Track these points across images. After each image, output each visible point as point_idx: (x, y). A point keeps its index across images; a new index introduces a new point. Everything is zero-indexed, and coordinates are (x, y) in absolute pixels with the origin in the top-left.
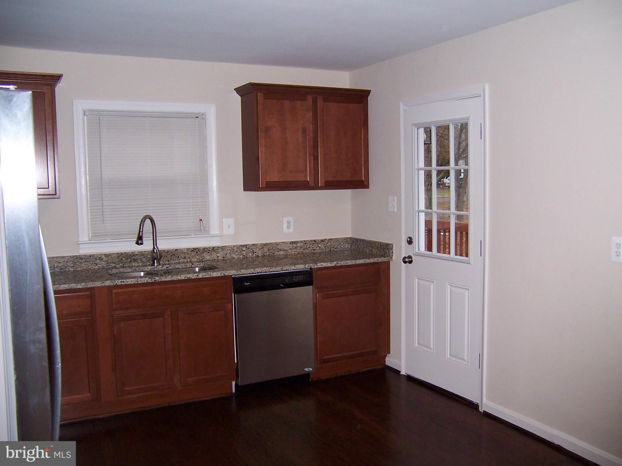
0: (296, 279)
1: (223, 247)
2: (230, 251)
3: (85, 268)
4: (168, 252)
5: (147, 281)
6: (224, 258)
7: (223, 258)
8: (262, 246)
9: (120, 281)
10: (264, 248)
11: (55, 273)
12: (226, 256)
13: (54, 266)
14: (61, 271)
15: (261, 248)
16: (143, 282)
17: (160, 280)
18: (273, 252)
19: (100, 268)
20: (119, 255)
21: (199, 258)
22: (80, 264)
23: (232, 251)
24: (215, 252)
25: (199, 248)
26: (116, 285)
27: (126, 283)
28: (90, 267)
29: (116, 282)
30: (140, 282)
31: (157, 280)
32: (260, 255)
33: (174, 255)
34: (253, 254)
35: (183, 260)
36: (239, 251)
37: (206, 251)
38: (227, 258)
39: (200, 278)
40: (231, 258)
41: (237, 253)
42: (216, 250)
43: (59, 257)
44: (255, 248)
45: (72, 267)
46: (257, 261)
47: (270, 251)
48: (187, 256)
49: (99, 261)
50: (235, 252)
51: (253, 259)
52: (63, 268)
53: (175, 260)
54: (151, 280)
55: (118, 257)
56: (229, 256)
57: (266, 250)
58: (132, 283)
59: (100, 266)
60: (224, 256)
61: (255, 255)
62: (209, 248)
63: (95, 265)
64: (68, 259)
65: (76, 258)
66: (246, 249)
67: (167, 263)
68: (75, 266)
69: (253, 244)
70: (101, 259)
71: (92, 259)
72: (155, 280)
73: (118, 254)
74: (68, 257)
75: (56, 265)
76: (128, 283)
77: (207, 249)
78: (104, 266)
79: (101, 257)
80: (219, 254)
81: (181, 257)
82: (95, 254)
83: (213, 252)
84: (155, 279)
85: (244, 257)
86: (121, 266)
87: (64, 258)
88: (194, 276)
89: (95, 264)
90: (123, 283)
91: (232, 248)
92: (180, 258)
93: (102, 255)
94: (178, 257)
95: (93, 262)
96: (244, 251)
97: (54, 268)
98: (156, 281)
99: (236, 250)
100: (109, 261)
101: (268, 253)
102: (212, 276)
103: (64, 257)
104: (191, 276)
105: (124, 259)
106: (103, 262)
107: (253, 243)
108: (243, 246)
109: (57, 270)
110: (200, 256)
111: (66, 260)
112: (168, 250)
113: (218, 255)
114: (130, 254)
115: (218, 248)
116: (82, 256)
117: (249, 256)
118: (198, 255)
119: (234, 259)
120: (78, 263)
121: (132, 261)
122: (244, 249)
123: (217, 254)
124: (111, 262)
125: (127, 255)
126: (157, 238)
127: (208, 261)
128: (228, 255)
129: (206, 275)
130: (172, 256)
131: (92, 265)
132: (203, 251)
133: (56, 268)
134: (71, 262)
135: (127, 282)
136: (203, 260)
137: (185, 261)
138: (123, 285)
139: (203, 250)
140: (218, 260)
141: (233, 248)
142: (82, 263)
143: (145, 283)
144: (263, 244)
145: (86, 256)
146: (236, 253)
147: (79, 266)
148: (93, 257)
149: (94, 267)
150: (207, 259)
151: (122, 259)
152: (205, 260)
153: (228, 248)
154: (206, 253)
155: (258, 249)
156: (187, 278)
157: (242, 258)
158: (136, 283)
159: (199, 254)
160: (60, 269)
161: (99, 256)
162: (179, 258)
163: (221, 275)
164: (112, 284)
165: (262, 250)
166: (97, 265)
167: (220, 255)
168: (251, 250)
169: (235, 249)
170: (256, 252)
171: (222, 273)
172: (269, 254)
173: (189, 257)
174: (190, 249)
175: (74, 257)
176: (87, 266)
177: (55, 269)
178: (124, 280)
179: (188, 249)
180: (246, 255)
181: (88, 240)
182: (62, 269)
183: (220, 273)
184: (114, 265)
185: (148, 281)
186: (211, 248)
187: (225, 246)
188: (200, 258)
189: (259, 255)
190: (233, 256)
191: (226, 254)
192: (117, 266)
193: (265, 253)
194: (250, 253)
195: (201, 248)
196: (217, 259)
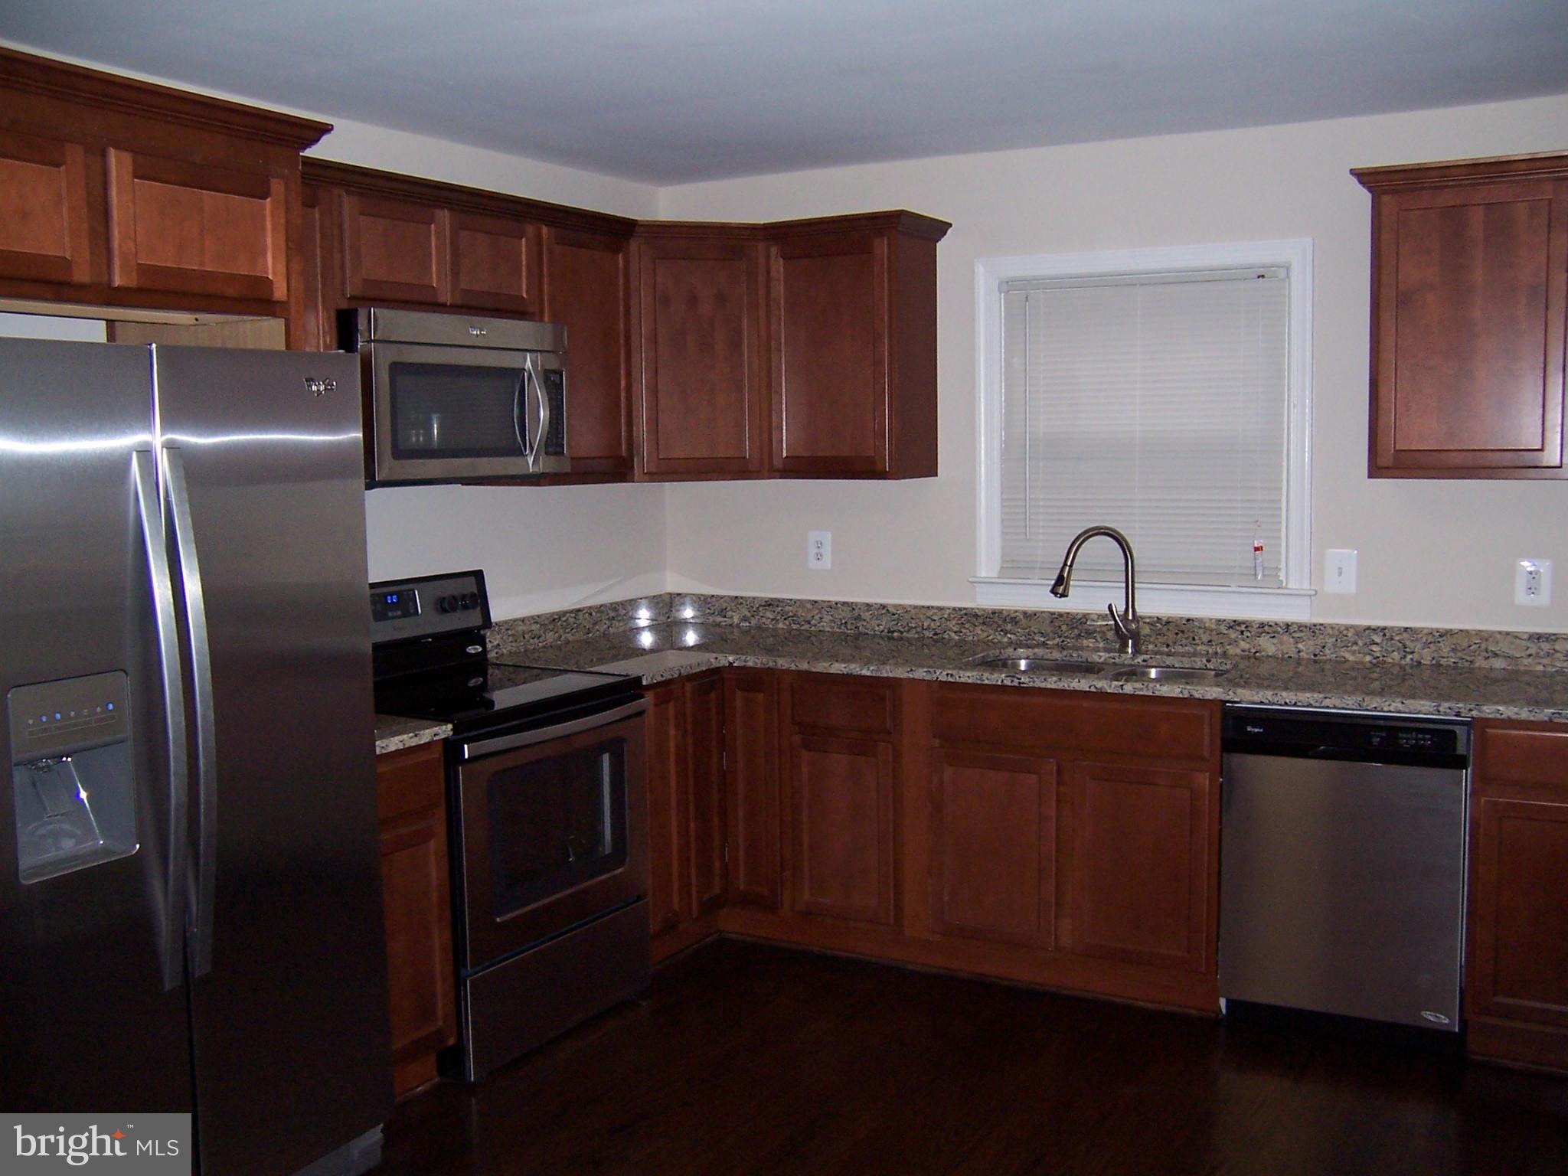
0: (1406, 741)
1: (1315, 625)
2: (1334, 639)
3: (981, 637)
4: (1168, 623)
5: (1002, 681)
6: (1315, 655)
7: (1312, 657)
8: (1434, 636)
9: (945, 673)
10: (1441, 644)
11: (924, 642)
12: (1321, 651)
13: (923, 625)
14: (935, 637)
15: (1431, 643)
16: (994, 683)
17: (1031, 684)
18: (1468, 658)
19: (1012, 642)
20: (1056, 616)
21: (1247, 646)
22: (971, 629)
23: (1341, 641)
24: (1293, 637)
25: (1247, 621)
26: (936, 680)
27: (958, 680)
28: (990, 638)
29: (938, 673)
30: (986, 682)
31: (1023, 683)
32: (1427, 661)
33: (1183, 632)
34: (1405, 657)
35: (1204, 648)
36: (1360, 643)
37: (1268, 633)
38: (1324, 658)
39: (1127, 694)
40: (1338, 659)
41: (1355, 648)
42: (1294, 632)
43: (932, 607)
44: (1413, 640)
45: (955, 632)
46: (1415, 678)
47: (1459, 654)
48: (1217, 639)
49: (1012, 625)
50: (1350, 645)
51: (1405, 670)
52: (939, 632)
53: (1186, 646)
54: (1012, 681)
55: (1052, 622)
56: (1332, 653)
57: (1445, 651)
58: (970, 681)
59: (1013, 637)
60: (1318, 651)
61: (1412, 659)
62: (1276, 624)
63: (1002, 633)
64: (949, 614)
65: (966, 614)
66: (1383, 640)
67: (1166, 650)
68: (963, 631)
69: (1407, 628)
70: (1014, 621)
71: (996, 620)
72: (1020, 683)
73: (1053, 614)
74: (949, 609)
75: (926, 624)
76: (962, 680)
77: (1271, 626)
78: (1021, 639)
79: (1015, 618)
80: (1304, 643)
81: (1200, 639)
82: (1003, 610)
83: (1285, 637)
84: (1020, 679)
85: (1374, 661)
86: (1058, 644)
87: (943, 612)
88: (1113, 686)
89: (1002, 631)
90: (950, 679)
91: (1341, 633)
92: (1197, 641)
93: (1018, 614)
94: (1194, 639)
95: (999, 626)
96: (1377, 644)
97: (923, 629)
98: (1022, 685)
99: (1352, 639)
100: (1032, 629)
101: (1453, 660)
102: (1157, 694)
103: (941, 609)
104: (1105, 686)
105: (1064, 627)
106: (1019, 630)
107: (1408, 626)
108: (1374, 630)
109: (927, 633)
110: (1249, 643)
111: (946, 616)
112: (1169, 618)
113: (1300, 646)
114: (1079, 617)
115: (1301, 627)
116: (977, 611)
117: (1391, 661)
118: (1244, 640)
119: (1345, 662)
120: (967, 626)
121: (1082, 634)
122: (1377, 639)
123: (1297, 643)
124: (1036, 631)
125: (1071, 620)
126: (1136, 585)
127: (1270, 659)
128: (1327, 651)
129: (1141, 690)
130: (1177, 634)
131: (997, 633)
132: (1261, 630)
133: (926, 629)
134: (954, 622)
135: (960, 677)
136: (1258, 654)
137: (1210, 651)
138: (950, 682)
139: (1259, 627)
140: (1299, 659)
141: (1345, 632)
142: (976, 626)
143: (999, 685)
144: (1438, 632)
145: (984, 610)
146: (1352, 646)
147: (970, 632)
148: (998, 616)
149: (999, 637)
150: (1270, 654)
151: (1060, 627)
152: (1263, 656)
153: (1330, 631)
154: (1266, 638)
155: (1419, 646)
156: (1095, 690)
157: (1370, 662)
158: (979, 682)
159: (1248, 637)
160: (933, 632)
161: (1013, 615)
162: (1194, 642)
163: (1181, 696)
164: (928, 677)
165: (1434, 649)
166: (1006, 634)
167: (1307, 648)
168: (1398, 643)
169: (1349, 634)
170: (1412, 653)
171: (1185, 689)
172: (1454, 663)
173: (1221, 643)
174: (1224, 620)
175: (960, 609)
176: (986, 634)
177: (924, 632)
178: (954, 672)
179: (1220, 621)
180: (1384, 656)
181: (996, 576)
182: (935, 634)
183: (1180, 690)
184: (1042, 639)
185: (1005, 681)
186: (1281, 625)
187: (1321, 625)
188: (1250, 649)
189: (1422, 661)
190: (1342, 653)
191: (1324, 647)
192: (1048, 642)
193: (1443, 657)
194: (1393, 651)
195: (1254, 621)
196: (1297, 656)
